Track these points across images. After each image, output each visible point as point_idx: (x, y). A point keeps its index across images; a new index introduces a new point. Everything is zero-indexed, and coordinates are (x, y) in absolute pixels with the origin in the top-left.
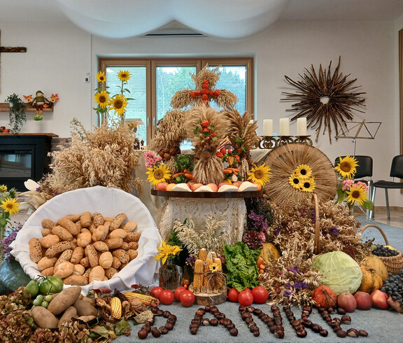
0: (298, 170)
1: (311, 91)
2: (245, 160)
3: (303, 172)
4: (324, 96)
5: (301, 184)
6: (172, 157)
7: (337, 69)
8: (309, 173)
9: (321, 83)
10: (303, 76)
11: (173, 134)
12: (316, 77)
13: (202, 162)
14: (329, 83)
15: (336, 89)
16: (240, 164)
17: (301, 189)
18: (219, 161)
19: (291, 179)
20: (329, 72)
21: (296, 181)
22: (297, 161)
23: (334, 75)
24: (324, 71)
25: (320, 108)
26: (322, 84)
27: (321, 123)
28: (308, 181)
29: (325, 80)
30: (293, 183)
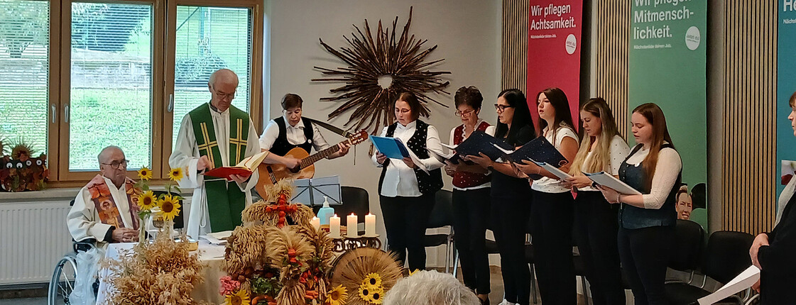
0: (368, 279)
1: (362, 65)
2: (322, 279)
3: (373, 282)
4: (384, 74)
5: (370, 296)
6: (247, 279)
7: (406, 28)
8: (378, 283)
9: (380, 52)
10: (351, 38)
11: (251, 256)
12: (372, 42)
13: (286, 289)
14: (394, 52)
15: (404, 63)
16: (317, 284)
17: (371, 301)
18: (302, 288)
19: (361, 291)
20: (394, 34)
21: (366, 292)
22: (367, 270)
23: (402, 39)
24: (385, 31)
25: (378, 96)
26: (382, 53)
27: (378, 122)
28: (378, 292)
29: (386, 47)
30: (362, 295)
